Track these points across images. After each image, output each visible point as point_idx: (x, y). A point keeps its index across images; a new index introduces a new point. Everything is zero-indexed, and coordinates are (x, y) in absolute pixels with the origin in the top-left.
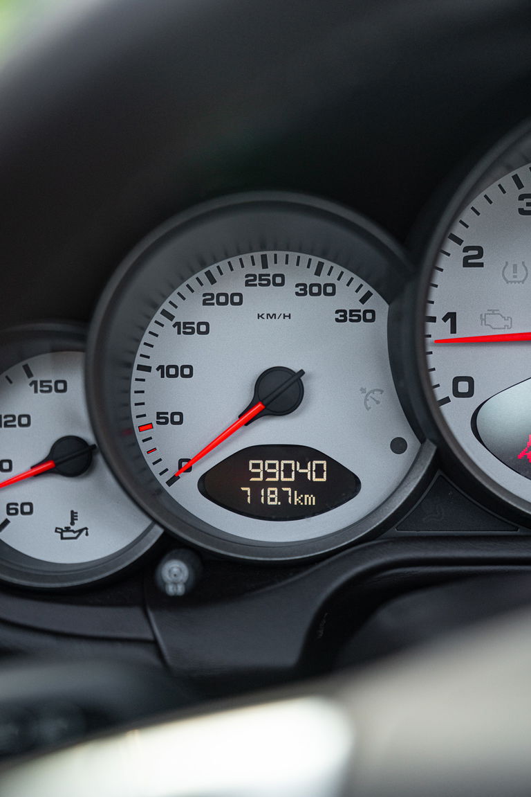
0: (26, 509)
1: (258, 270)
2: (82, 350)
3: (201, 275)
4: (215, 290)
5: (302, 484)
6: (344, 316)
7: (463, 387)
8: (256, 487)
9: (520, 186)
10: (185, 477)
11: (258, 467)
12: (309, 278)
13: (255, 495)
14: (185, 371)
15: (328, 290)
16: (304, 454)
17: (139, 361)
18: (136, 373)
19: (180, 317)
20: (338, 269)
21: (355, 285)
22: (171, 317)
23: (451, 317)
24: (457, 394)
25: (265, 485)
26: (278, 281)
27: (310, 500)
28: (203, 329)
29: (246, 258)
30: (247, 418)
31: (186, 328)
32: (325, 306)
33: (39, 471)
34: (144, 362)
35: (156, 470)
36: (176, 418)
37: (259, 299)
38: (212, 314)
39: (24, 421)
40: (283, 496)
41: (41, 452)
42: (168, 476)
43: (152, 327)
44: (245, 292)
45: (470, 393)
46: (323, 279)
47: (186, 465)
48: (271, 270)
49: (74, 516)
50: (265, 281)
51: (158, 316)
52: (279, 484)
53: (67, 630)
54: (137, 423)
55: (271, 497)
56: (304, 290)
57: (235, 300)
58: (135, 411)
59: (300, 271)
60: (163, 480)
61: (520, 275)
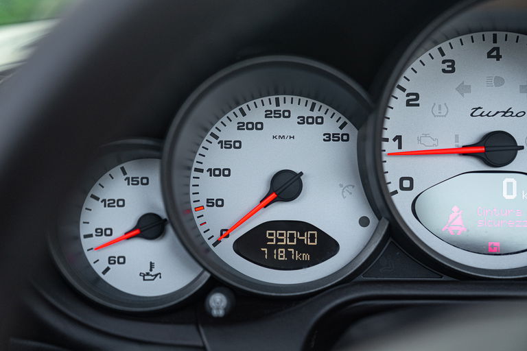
0: (121, 260)
1: (273, 107)
2: (160, 158)
3: (237, 110)
4: (245, 120)
5: (301, 247)
6: (329, 137)
7: (406, 184)
8: (271, 248)
9: (443, 54)
10: (224, 241)
11: (272, 236)
12: (306, 112)
13: (271, 254)
14: (225, 172)
15: (318, 121)
16: (302, 227)
17: (196, 165)
18: (194, 174)
19: (223, 137)
20: (325, 107)
21: (336, 117)
22: (217, 137)
23: (398, 138)
24: (402, 188)
25: (277, 247)
26: (287, 114)
27: (306, 257)
28: (237, 145)
29: (266, 99)
30: (265, 203)
31: (226, 145)
32: (315, 132)
33: (129, 236)
34: (199, 166)
35: (206, 236)
36: (219, 203)
37: (273, 125)
38: (244, 136)
39: (120, 203)
40: (288, 254)
41: (130, 223)
42: (213, 240)
43: (205, 143)
44: (266, 121)
45: (411, 188)
46: (315, 114)
47: (225, 233)
48: (282, 107)
49: (152, 265)
50: (278, 114)
51: (208, 137)
52: (286, 247)
54: (194, 205)
55: (281, 255)
56: (303, 120)
57: (258, 126)
58: (193, 198)
59: (299, 107)
60: (210, 243)
61: (444, 112)
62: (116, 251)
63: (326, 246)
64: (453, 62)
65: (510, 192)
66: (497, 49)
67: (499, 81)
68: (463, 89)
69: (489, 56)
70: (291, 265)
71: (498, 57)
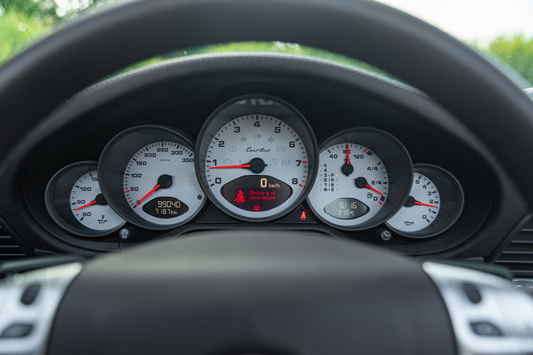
0: (89, 214)
1: (161, 147)
2: (96, 169)
3: (144, 148)
4: (148, 152)
5: (173, 208)
6: (185, 160)
7: (218, 181)
8: (160, 209)
9: (235, 124)
10: (139, 206)
11: (160, 203)
12: (175, 149)
13: (160, 211)
14: (139, 176)
15: (180, 153)
16: (174, 200)
17: (126, 172)
18: (125, 176)
19: (138, 160)
20: (183, 147)
21: (188, 151)
22: (135, 160)
23: (215, 161)
24: (216, 182)
25: (162, 208)
26: (166, 150)
27: (175, 213)
28: (145, 164)
29: (157, 143)
30: (156, 189)
31: (140, 163)
32: (179, 158)
33: (92, 204)
34: (128, 173)
35: (130, 204)
36: (136, 189)
37: (161, 155)
38: (148, 159)
39: (89, 189)
40: (167, 211)
41: (93, 198)
42: (134, 206)
43: (130, 163)
44: (157, 153)
45: (220, 183)
46: (179, 150)
47: (139, 202)
48: (165, 147)
49: (103, 216)
50: (162, 150)
51: (132, 160)
52: (167, 208)
53: (95, 249)
54: (125, 190)
55: (164, 212)
56: (173, 153)
57: (154, 155)
58: (125, 187)
59: (172, 147)
60: (132, 207)
61: (235, 149)
62: (86, 210)
63: (183, 208)
64: (239, 128)
65: (264, 184)
66: (258, 122)
67: (259, 136)
68: (243, 139)
69: (255, 125)
70: (168, 216)
71: (259, 126)
